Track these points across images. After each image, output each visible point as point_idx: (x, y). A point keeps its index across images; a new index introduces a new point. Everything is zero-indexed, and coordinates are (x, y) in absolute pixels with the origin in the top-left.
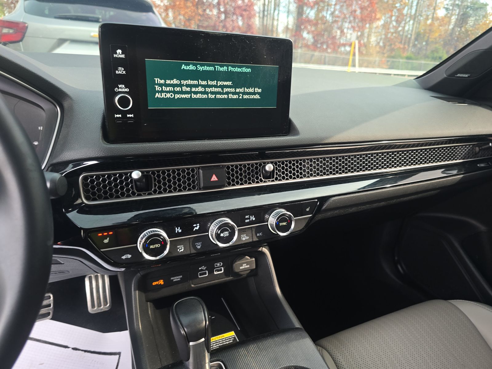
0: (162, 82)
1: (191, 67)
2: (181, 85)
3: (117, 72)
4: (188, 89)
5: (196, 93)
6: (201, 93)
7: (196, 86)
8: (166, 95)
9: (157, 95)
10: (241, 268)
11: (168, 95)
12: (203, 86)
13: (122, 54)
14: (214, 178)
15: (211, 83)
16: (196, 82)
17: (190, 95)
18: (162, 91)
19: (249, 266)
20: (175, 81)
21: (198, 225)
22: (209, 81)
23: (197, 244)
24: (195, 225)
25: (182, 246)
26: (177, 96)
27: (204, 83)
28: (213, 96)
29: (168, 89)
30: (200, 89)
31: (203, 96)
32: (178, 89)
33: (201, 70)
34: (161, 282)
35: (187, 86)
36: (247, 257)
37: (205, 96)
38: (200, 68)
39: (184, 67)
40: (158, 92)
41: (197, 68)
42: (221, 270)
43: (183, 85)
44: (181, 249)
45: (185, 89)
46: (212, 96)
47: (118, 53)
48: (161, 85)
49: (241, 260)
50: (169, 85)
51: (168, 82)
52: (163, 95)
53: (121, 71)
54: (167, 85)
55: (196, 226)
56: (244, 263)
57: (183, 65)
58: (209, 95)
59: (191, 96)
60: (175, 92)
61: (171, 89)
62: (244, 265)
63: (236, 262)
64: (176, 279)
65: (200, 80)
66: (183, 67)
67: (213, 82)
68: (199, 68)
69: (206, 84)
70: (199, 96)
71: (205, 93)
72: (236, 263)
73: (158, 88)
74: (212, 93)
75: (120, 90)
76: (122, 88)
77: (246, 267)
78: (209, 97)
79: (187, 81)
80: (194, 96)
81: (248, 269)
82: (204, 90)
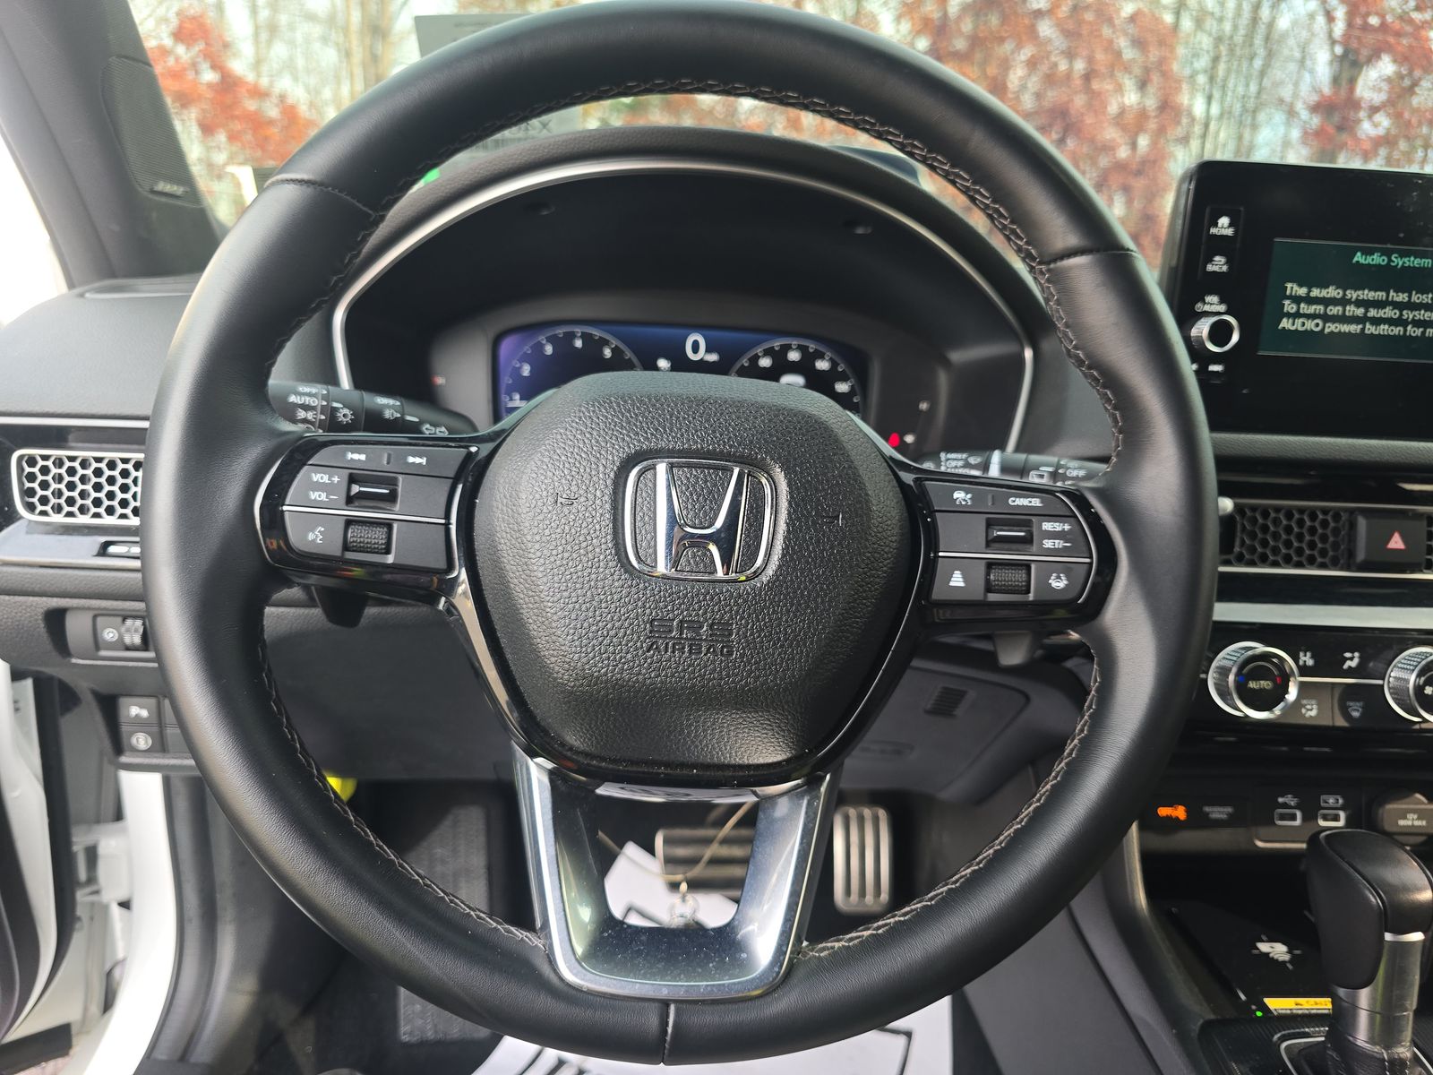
0: (1302, 291)
1: (1377, 259)
2: (1344, 302)
3: (1210, 268)
4: (1360, 312)
5: (1377, 321)
6: (1390, 321)
7: (1379, 305)
8: (1303, 324)
9: (1285, 324)
10: (1402, 823)
11: (1310, 325)
12: (1396, 305)
13: (1230, 225)
14: (1396, 543)
15: (1418, 298)
16: (1381, 295)
17: (1360, 326)
18: (1297, 315)
19: (1424, 823)
20: (1332, 292)
21: (1357, 654)
22: (1414, 293)
23: (1351, 704)
24: (1348, 655)
25: (1314, 702)
26: (1331, 327)
27: (1402, 297)
28: (1419, 332)
29: (1312, 309)
30: (1389, 312)
31: (1392, 330)
32: (1335, 310)
33: (1399, 266)
34: (1180, 812)
35: (1359, 303)
36: (1418, 796)
37: (1398, 330)
38: (1398, 261)
39: (1360, 259)
40: (1289, 315)
41: (1390, 260)
42: (1336, 818)
43: (1349, 302)
44: (1311, 710)
45: (1351, 310)
46: (1414, 332)
47: (1220, 225)
48: (1297, 300)
49: (1400, 802)
50: (1317, 301)
51: (1315, 292)
52: (1299, 321)
53: (1218, 264)
54: (1310, 300)
55: (1352, 659)
56: (1414, 811)
57: (1359, 254)
58: (1409, 328)
59: (1363, 329)
60: (1326, 318)
61: (1320, 308)
62: (1410, 816)
63: (1389, 803)
64: (1218, 813)
65: (1391, 291)
66: (1359, 257)
67: (1425, 295)
68: (1394, 262)
69: (1407, 299)
70: (1384, 329)
71: (1399, 322)
72: (1390, 807)
73: (1289, 306)
74: (1417, 323)
75: (1207, 308)
76: (1213, 303)
77: (1417, 823)
78: (1408, 334)
79: (1360, 293)
80: (1370, 329)
81: (1424, 831)
82: (1397, 315)
